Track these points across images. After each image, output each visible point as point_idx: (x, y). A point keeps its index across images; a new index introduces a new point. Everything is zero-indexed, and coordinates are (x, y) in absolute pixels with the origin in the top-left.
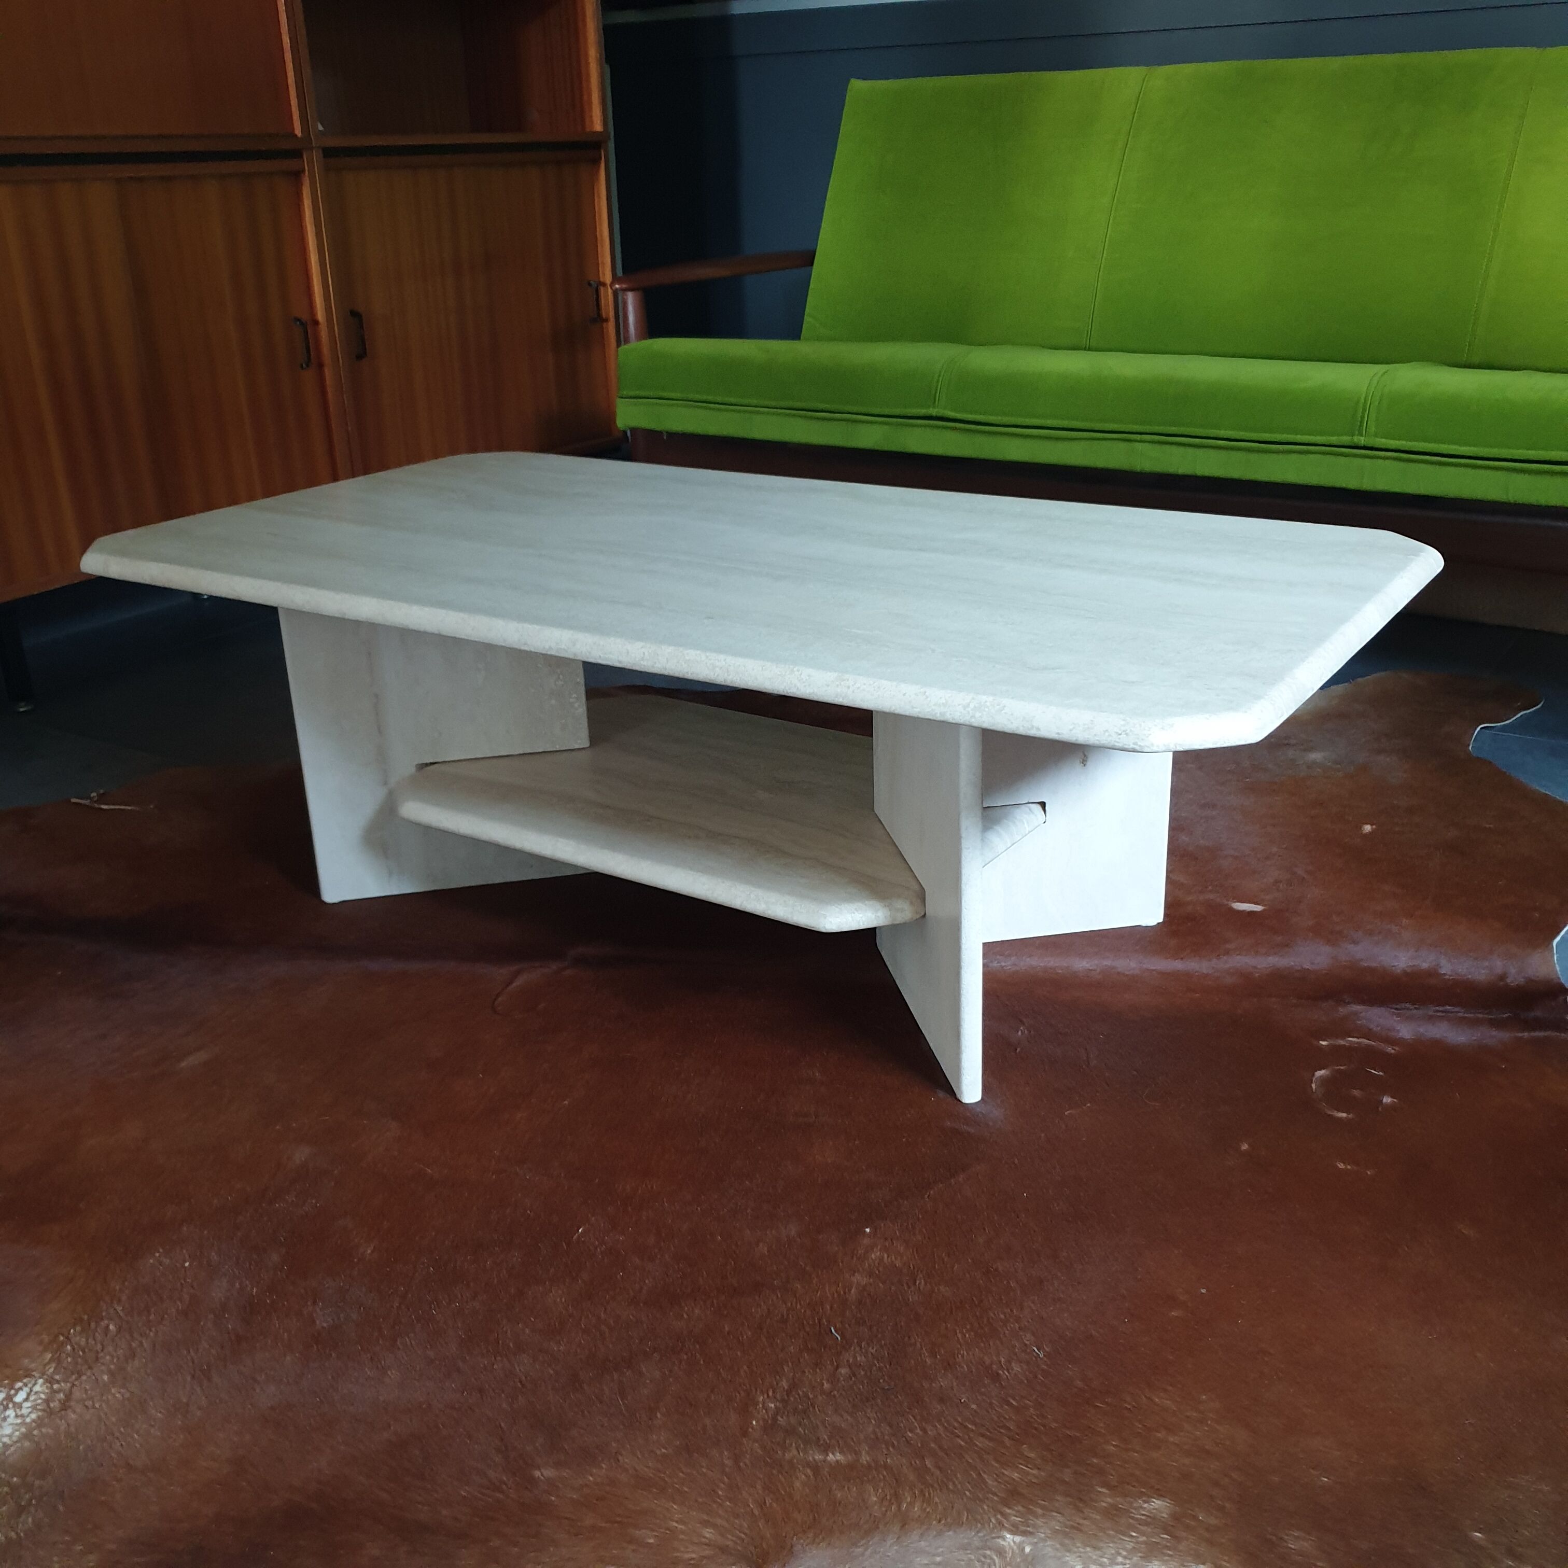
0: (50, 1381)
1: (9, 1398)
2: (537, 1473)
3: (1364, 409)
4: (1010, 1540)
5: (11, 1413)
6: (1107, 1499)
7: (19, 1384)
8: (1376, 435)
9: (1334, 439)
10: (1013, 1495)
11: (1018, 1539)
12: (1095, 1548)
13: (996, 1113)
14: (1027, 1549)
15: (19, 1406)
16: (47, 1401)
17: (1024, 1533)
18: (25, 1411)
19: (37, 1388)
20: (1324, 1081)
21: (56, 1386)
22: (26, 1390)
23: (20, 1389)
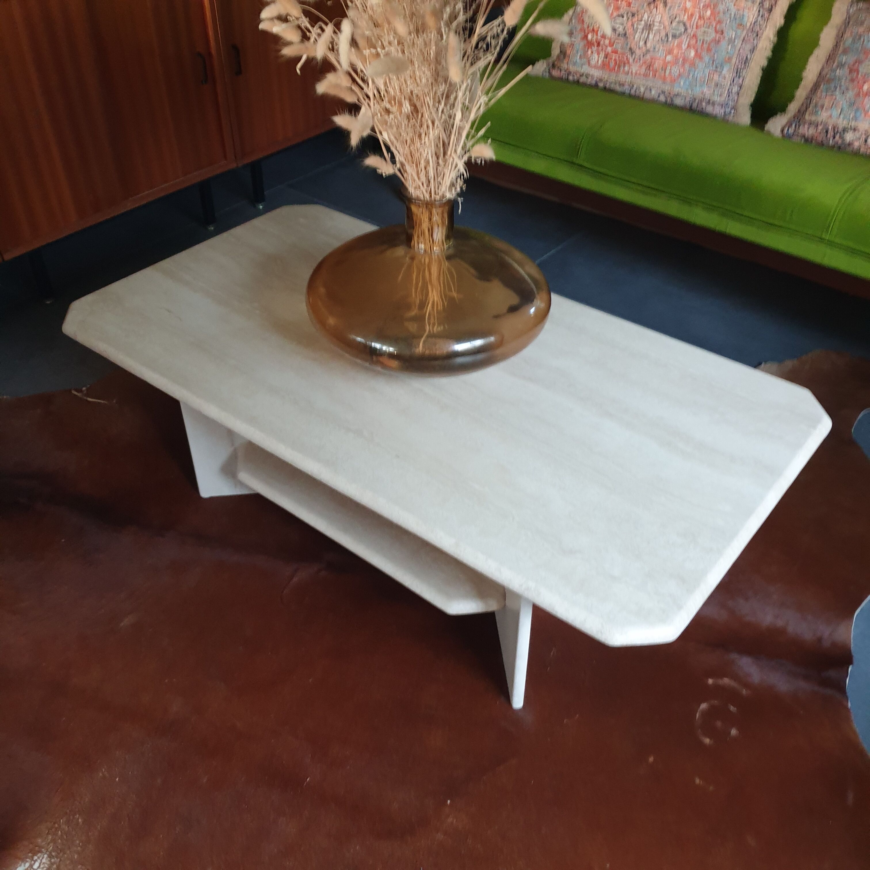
0: (50, 856)
1: (31, 866)
3: (832, 219)
7: (35, 858)
8: (836, 236)
9: (810, 231)
19: (44, 861)
21: (53, 860)
22: (39, 861)
23: (36, 860)
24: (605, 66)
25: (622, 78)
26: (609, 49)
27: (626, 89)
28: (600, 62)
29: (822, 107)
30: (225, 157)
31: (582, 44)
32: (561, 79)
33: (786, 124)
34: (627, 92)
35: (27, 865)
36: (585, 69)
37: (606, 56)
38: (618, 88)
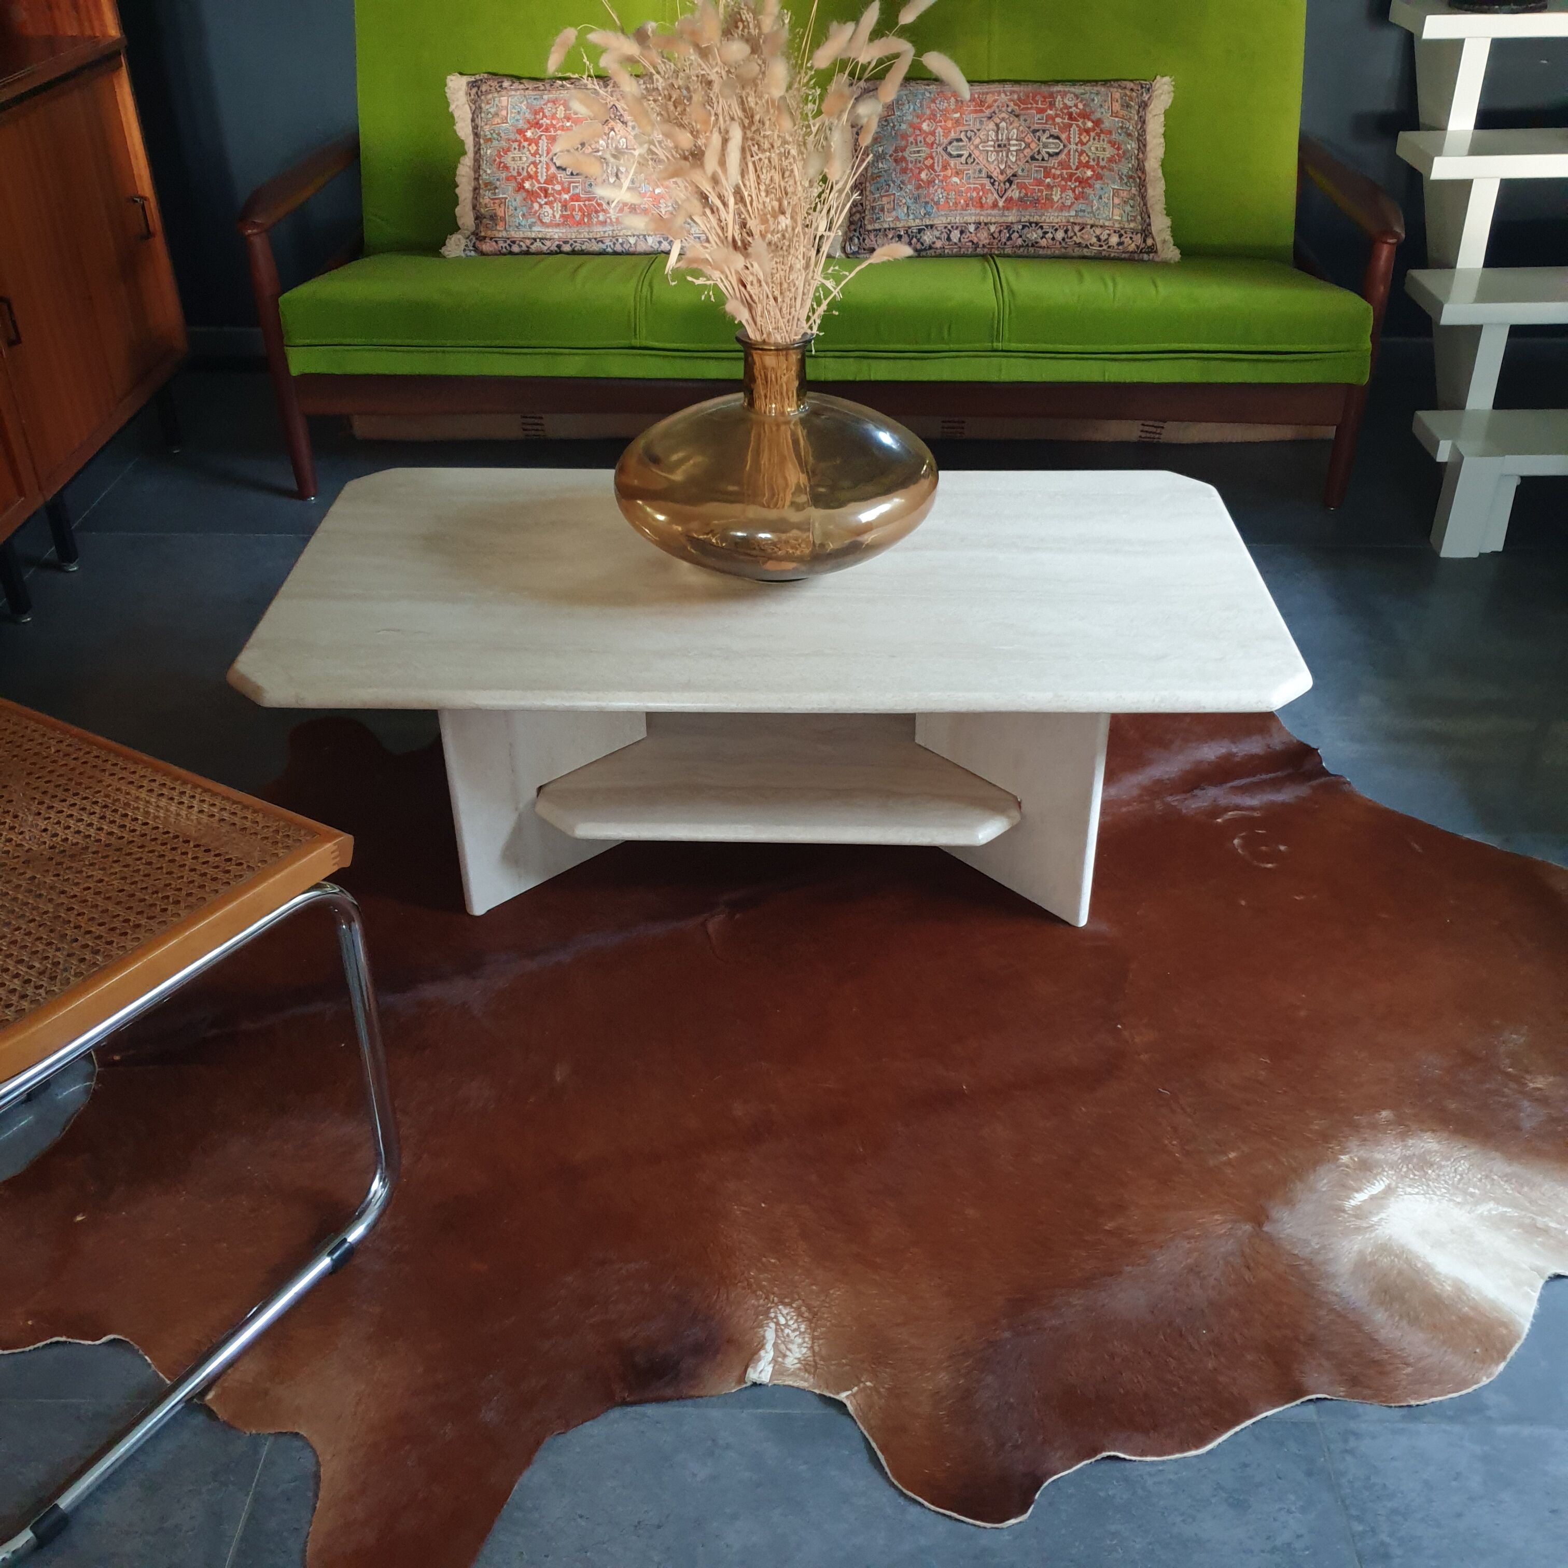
0: (787, 1304)
1: (777, 1324)
2: (1107, 1228)
3: (999, 322)
4: (1344, 1158)
5: (787, 1331)
6: (1363, 1120)
7: (772, 1315)
8: (1009, 341)
9: (977, 346)
10: (1325, 1137)
11: (1347, 1156)
12: (1382, 1146)
13: (1103, 927)
14: (1356, 1159)
15: (787, 1325)
16: (800, 1315)
17: (1348, 1153)
18: (795, 1326)
19: (784, 1312)
20: (1243, 847)
21: (794, 1305)
22: (779, 1315)
23: (776, 1317)
24: (567, 220)
25: (598, 231)
26: (566, 196)
27: (608, 245)
28: (558, 216)
29: (882, 210)
30: (21, 492)
31: (520, 197)
32: (500, 253)
33: (845, 241)
34: (609, 250)
35: (772, 1325)
36: (538, 231)
37: (565, 206)
38: (596, 247)
